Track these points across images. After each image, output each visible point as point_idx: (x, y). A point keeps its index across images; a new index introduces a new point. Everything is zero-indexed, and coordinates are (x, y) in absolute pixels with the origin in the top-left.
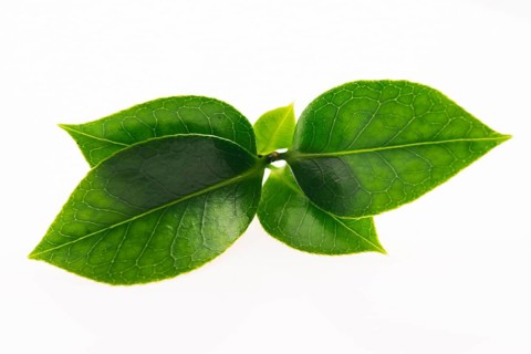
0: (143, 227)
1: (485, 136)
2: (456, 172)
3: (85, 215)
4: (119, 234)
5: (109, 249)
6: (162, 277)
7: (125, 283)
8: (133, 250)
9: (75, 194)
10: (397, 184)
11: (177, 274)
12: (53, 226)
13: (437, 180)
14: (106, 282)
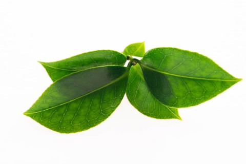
0: (75, 105)
1: (230, 79)
2: (216, 96)
3: (49, 101)
4: (64, 108)
5: (59, 115)
6: (82, 130)
7: (66, 133)
8: (70, 117)
9: (44, 93)
10: (189, 96)
11: (89, 128)
12: (34, 104)
13: (207, 98)
14: (58, 131)
